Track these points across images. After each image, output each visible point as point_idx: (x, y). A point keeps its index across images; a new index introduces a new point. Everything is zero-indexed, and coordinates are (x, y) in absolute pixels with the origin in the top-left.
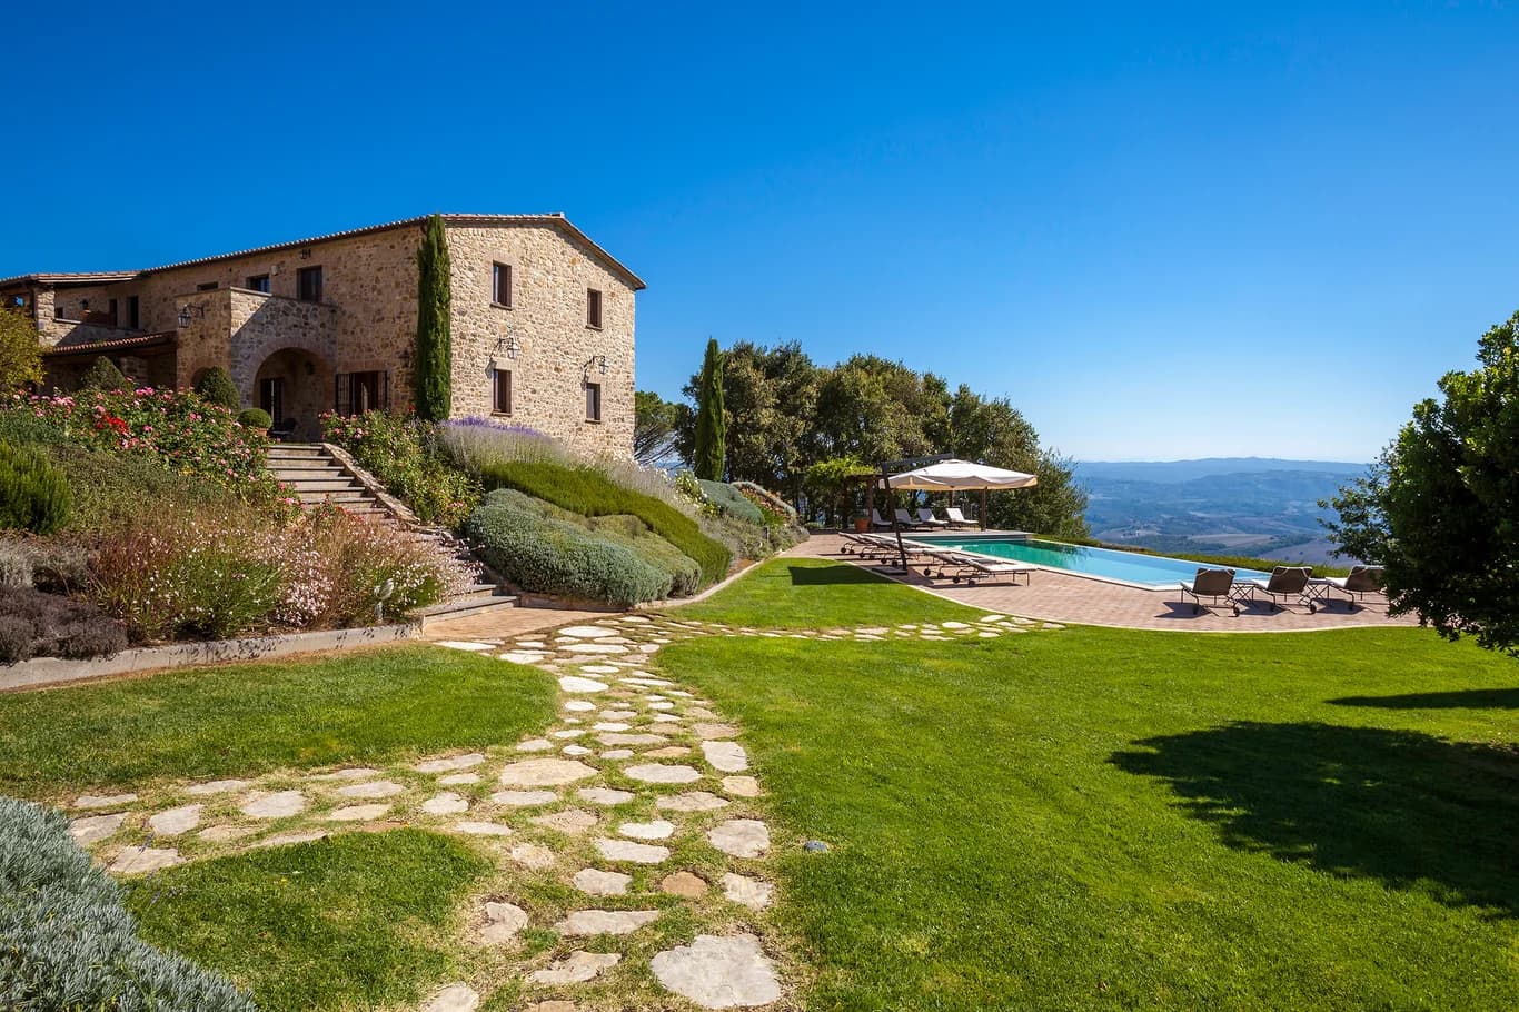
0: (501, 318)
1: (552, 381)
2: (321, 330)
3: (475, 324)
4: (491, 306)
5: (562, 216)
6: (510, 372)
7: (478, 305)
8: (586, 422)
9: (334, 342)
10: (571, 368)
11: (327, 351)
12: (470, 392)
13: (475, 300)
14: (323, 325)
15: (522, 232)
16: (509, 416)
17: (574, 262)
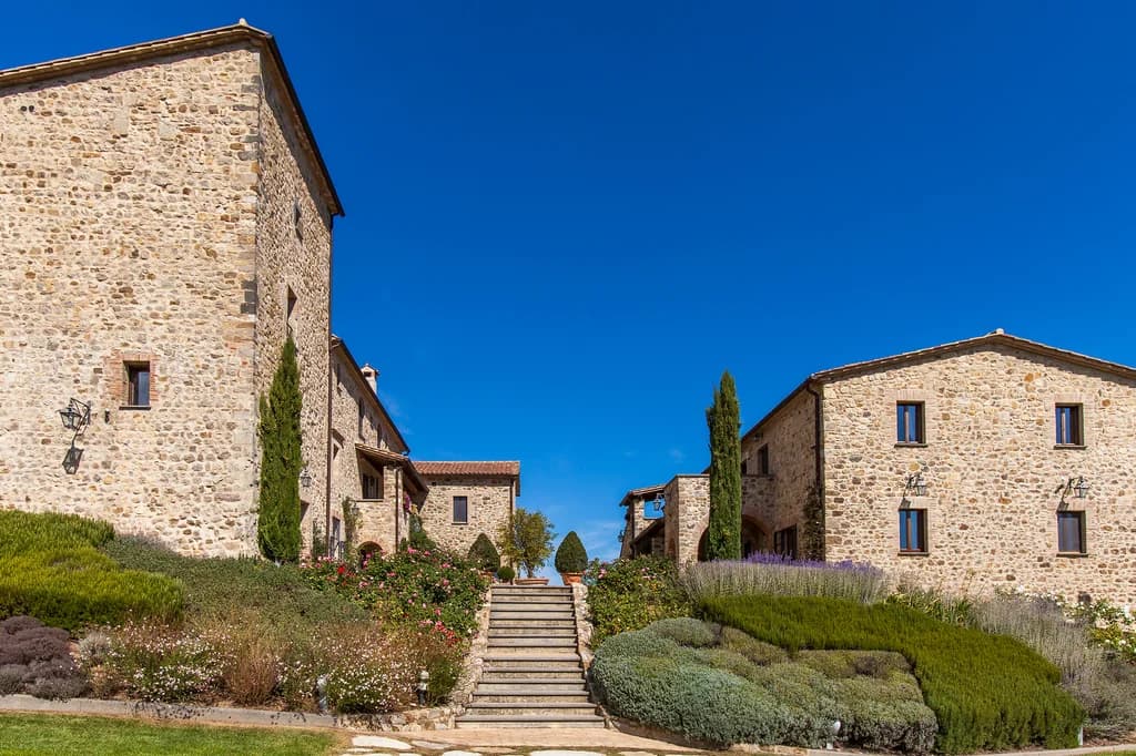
0: (910, 457)
1: (995, 515)
2: (760, 497)
3: (873, 467)
4: (896, 446)
5: (1000, 331)
6: (926, 510)
7: (878, 448)
8: (1058, 556)
9: (772, 506)
10: (1028, 497)
11: (766, 514)
12: (868, 535)
13: (872, 444)
14: (761, 493)
15: (939, 365)
16: (927, 556)
17: (1029, 378)
